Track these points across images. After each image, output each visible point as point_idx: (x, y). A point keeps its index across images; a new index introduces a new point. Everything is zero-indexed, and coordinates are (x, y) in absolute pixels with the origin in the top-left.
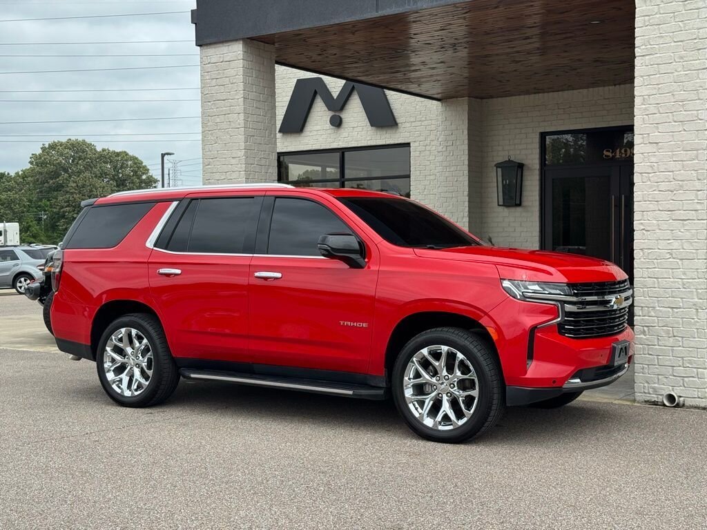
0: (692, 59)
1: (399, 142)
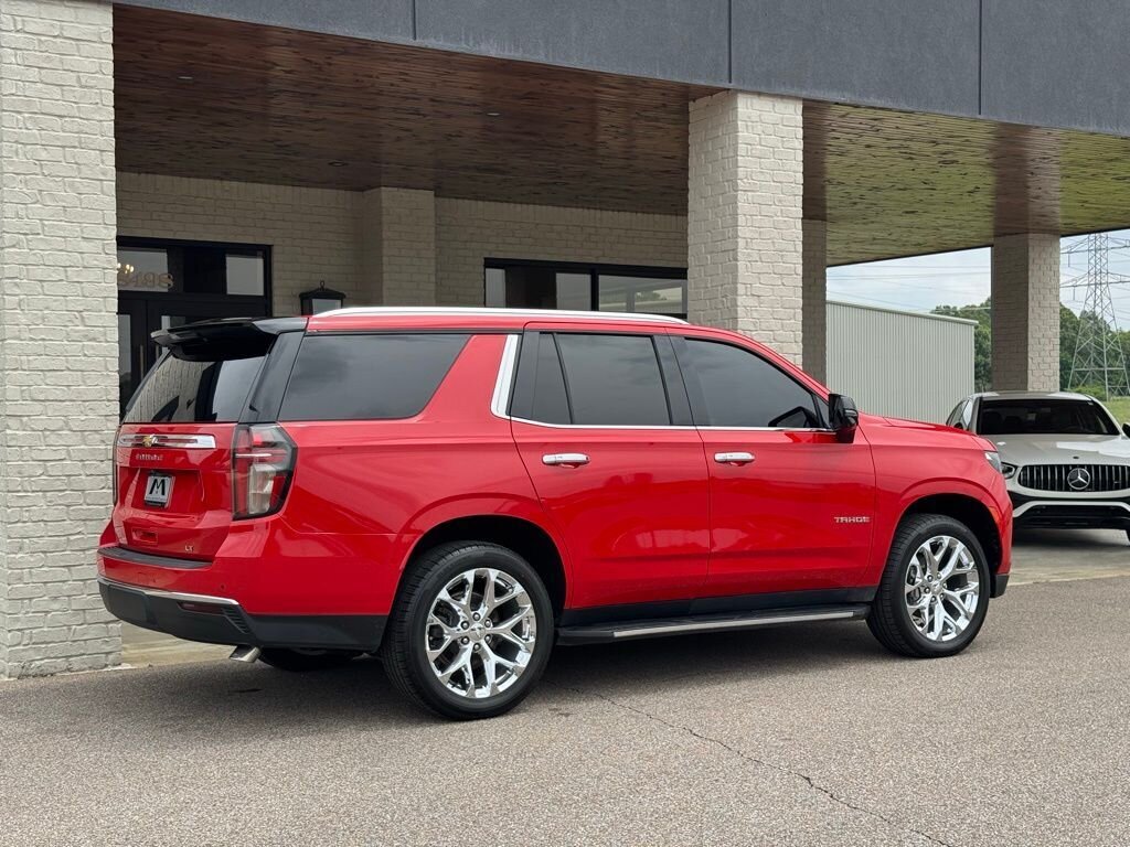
0: (788, 204)
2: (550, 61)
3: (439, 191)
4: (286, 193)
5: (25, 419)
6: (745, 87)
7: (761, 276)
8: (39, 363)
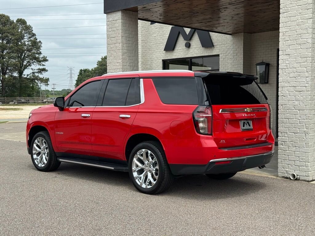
1: (215, 54)
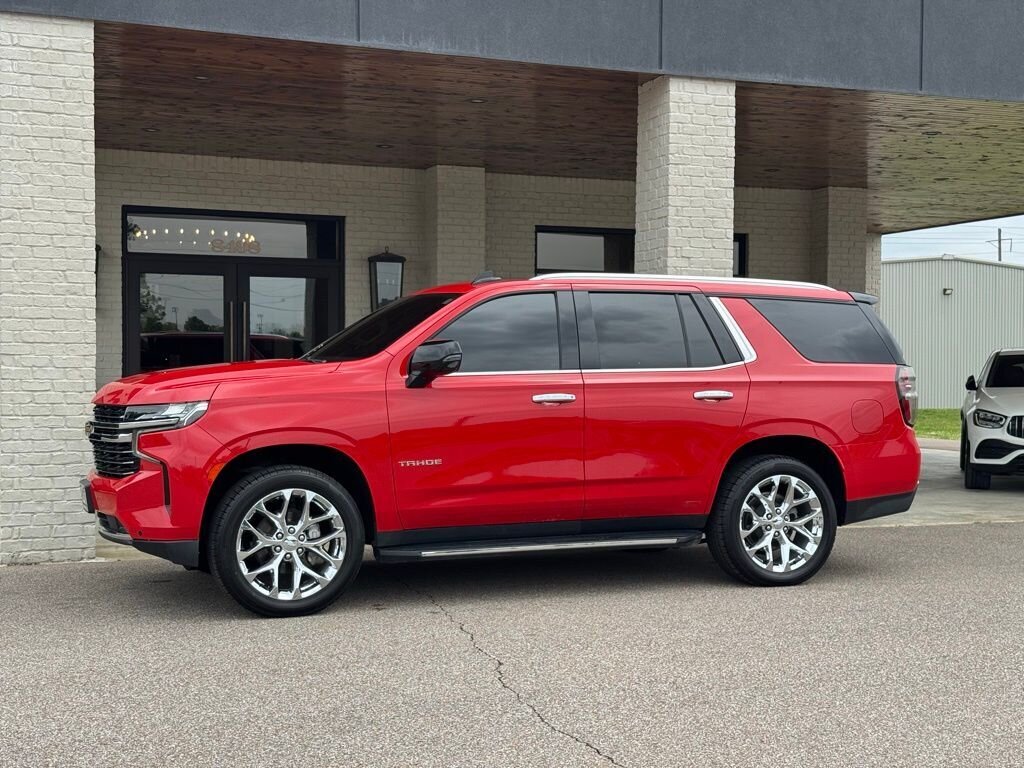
0: (719, 175)
2: (485, 55)
3: (490, 168)
4: (358, 172)
5: (16, 357)
6: (676, 73)
7: (692, 240)
8: (28, 312)
